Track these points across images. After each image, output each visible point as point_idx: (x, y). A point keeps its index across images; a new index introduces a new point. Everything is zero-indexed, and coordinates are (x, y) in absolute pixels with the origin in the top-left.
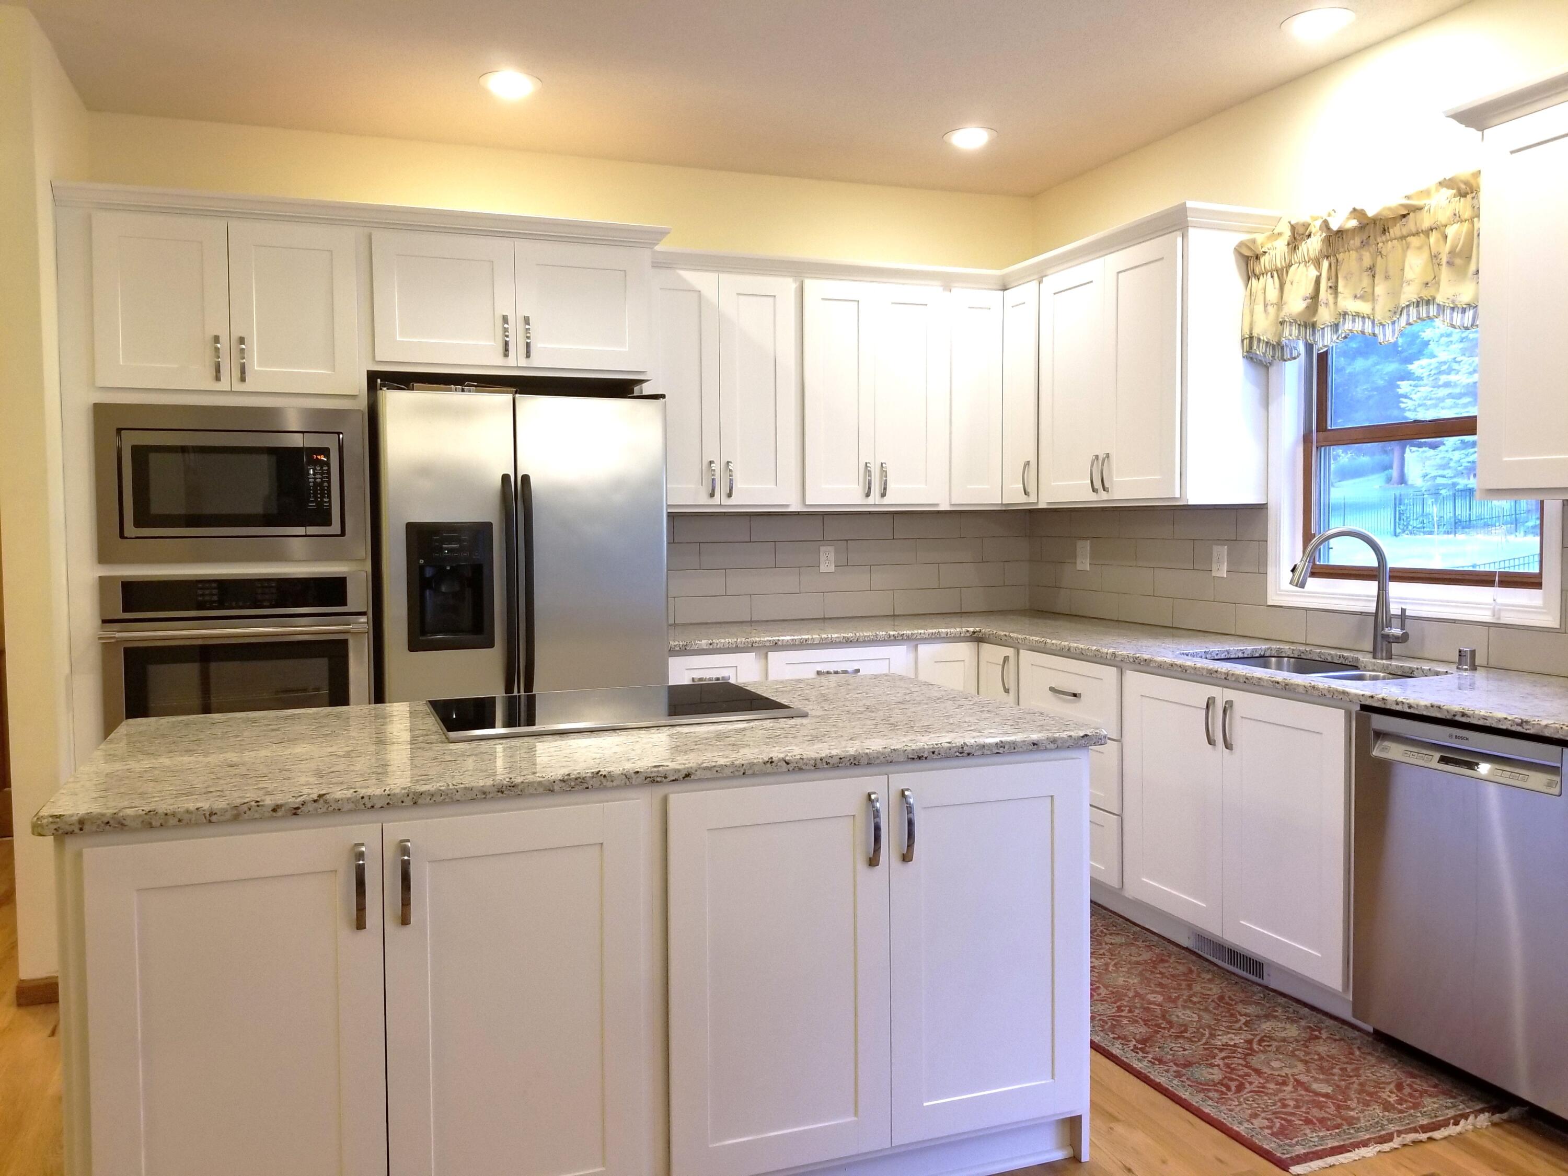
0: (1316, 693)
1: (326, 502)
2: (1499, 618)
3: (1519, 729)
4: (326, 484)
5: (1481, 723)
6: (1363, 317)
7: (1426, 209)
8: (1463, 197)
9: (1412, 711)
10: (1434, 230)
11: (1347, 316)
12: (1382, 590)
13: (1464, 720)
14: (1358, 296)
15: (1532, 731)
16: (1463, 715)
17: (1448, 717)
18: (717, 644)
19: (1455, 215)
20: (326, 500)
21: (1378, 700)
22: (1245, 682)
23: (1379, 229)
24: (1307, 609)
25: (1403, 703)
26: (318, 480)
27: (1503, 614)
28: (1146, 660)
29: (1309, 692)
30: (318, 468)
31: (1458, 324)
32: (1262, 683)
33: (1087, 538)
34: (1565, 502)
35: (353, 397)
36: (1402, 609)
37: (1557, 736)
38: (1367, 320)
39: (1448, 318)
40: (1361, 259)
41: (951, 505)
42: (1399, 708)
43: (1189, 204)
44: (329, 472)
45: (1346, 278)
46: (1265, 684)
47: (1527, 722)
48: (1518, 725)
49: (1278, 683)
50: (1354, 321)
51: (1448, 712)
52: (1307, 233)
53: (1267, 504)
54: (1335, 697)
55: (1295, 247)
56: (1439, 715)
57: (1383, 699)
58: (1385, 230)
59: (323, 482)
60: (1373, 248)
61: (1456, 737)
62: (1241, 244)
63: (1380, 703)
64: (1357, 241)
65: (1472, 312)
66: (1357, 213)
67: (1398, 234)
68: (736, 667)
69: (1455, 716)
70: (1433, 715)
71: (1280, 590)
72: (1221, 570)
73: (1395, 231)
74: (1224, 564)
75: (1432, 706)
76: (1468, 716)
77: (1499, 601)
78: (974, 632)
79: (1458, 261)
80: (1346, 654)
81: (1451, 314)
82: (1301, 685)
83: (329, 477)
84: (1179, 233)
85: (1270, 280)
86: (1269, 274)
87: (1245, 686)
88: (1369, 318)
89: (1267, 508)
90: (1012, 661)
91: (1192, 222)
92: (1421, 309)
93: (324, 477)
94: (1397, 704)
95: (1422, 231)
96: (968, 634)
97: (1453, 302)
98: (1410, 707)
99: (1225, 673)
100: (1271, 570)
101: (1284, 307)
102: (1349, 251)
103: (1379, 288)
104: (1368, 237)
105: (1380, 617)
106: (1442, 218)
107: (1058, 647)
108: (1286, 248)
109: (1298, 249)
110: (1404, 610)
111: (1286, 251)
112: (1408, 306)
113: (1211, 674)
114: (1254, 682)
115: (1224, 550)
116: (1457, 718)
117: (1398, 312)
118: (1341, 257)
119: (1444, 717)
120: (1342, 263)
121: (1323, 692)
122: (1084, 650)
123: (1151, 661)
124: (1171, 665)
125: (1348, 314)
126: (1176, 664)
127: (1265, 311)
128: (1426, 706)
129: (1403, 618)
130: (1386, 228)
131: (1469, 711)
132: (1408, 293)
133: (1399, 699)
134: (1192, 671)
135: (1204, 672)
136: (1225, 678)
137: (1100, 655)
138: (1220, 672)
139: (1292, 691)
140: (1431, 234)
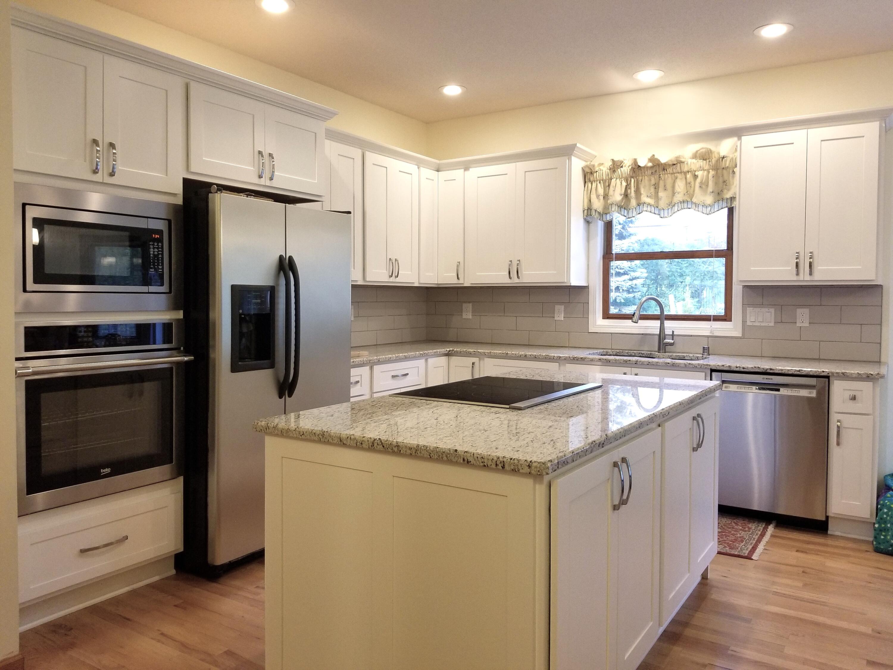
0: (692, 366)
1: (160, 269)
2: (713, 334)
3: (798, 373)
4: (160, 256)
5: (780, 372)
6: (651, 206)
7: (686, 163)
8: (705, 160)
9: (745, 370)
10: (689, 173)
11: (645, 204)
12: (662, 324)
13: (771, 371)
14: (649, 196)
15: (804, 373)
16: (771, 369)
17: (763, 371)
18: (356, 362)
19: (701, 167)
20: (160, 267)
22: (648, 364)
23: (661, 168)
24: (611, 333)
25: (740, 367)
26: (156, 253)
27: (714, 332)
28: (582, 358)
29: (687, 366)
30: (156, 244)
31: (705, 212)
32: (658, 364)
33: (469, 302)
34: (744, 287)
35: (175, 195)
36: (672, 331)
37: (815, 374)
38: (652, 207)
39: (701, 210)
40: (650, 180)
41: (419, 283)
42: (738, 369)
43: (578, 145)
44: (162, 247)
45: (644, 187)
46: (660, 364)
48: (798, 371)
49: (669, 363)
50: (647, 207)
51: (763, 369)
52: (621, 166)
53: (588, 286)
54: (702, 367)
55: (614, 170)
56: (759, 371)
57: (729, 366)
58: (664, 169)
59: (159, 254)
60: (657, 176)
61: (766, 379)
62: (587, 166)
63: (727, 368)
64: (650, 172)
65: (710, 208)
66: (652, 159)
67: (671, 172)
68: (361, 375)
69: (766, 370)
70: (755, 371)
71: (596, 325)
72: (560, 316)
73: (670, 170)
74: (562, 314)
75: (755, 367)
76: (773, 370)
77: (713, 327)
78: (449, 351)
79: (704, 186)
80: (642, 352)
81: (702, 208)
82: (682, 364)
83: (162, 251)
84: (567, 157)
85: (599, 185)
86: (598, 181)
87: (648, 366)
88: (653, 206)
89: (589, 288)
90: (477, 364)
91: (575, 154)
92: (685, 204)
93: (159, 251)
95: (683, 172)
96: (447, 352)
97: (704, 203)
98: (744, 368)
99: (635, 361)
100: (591, 317)
101: (610, 197)
102: (644, 176)
103: (661, 194)
104: (656, 171)
105: (662, 336)
106: (694, 168)
107: (517, 355)
108: (609, 170)
109: (616, 172)
110: (673, 332)
111: (609, 172)
112: (678, 203)
113: (626, 362)
114: (654, 364)
115: (562, 307)
116: (768, 371)
117: (671, 205)
118: (640, 178)
119: (761, 371)
120: (641, 181)
121: (696, 365)
122: (538, 355)
123: (585, 358)
124: (600, 360)
125: (645, 203)
126: (603, 359)
127: (598, 198)
128: (752, 368)
129: (673, 335)
130: (665, 168)
131: (774, 368)
132: (678, 197)
133: (738, 366)
134: (614, 361)
135: (622, 361)
136: (635, 363)
137: (549, 357)
138: (633, 361)
139: (676, 366)
140: (688, 174)
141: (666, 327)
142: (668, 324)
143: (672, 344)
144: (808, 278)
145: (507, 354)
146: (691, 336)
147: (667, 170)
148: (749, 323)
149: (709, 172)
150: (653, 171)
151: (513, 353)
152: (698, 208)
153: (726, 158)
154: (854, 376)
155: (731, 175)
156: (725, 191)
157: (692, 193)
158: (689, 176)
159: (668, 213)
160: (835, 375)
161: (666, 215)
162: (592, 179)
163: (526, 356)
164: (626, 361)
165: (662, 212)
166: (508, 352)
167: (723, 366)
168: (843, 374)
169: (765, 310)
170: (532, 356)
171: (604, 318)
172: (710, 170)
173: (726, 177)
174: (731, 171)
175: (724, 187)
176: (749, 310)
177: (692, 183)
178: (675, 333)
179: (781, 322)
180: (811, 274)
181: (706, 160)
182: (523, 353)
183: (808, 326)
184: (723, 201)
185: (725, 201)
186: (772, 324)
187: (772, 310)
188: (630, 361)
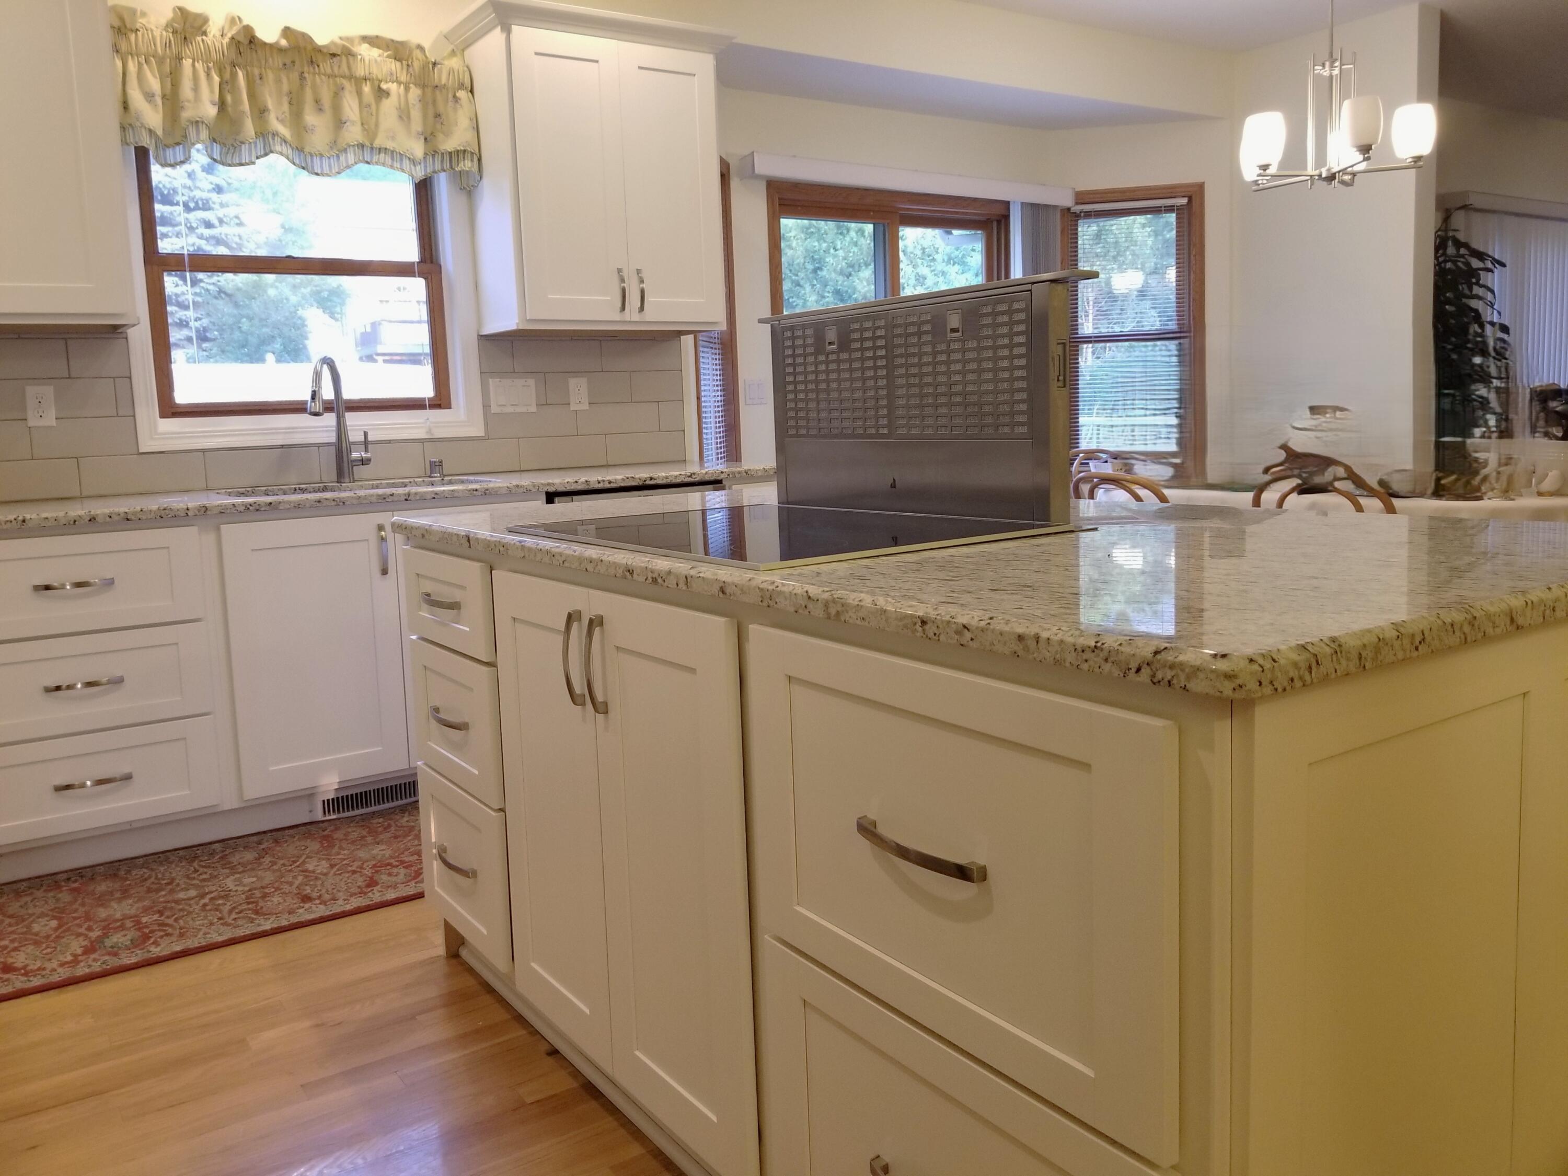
0: (522, 490)
2: (432, 434)
3: (690, 480)
5: (664, 482)
6: (287, 142)
7: (359, 56)
8: (398, 60)
9: (613, 485)
10: (368, 82)
11: (274, 136)
12: (340, 421)
13: (652, 482)
14: (281, 119)
16: (651, 479)
17: (641, 483)
19: (391, 73)
21: (583, 483)
22: (434, 498)
23: (308, 57)
25: (604, 481)
27: (434, 430)
28: (271, 503)
29: (513, 492)
32: (456, 494)
34: (481, 338)
36: (362, 435)
38: (289, 145)
40: (282, 80)
42: (601, 486)
45: (269, 96)
46: (461, 494)
47: (694, 474)
48: (689, 477)
49: (476, 490)
50: (279, 144)
51: (640, 480)
52: (203, 28)
54: (539, 490)
55: (184, 37)
56: (634, 484)
60: (294, 75)
63: (582, 485)
64: (280, 61)
65: (419, 167)
66: (291, 30)
67: (329, 71)
70: (629, 484)
71: (156, 434)
72: (46, 418)
73: (326, 67)
74: (49, 408)
75: (628, 478)
76: (655, 479)
81: (410, 165)
82: (503, 487)
94: (599, 483)
95: (355, 77)
98: (610, 482)
99: (405, 495)
101: (186, 103)
102: (265, 68)
103: (310, 118)
104: (293, 62)
105: (341, 447)
106: (376, 72)
107: (63, 521)
108: (171, 35)
109: (192, 44)
110: (366, 434)
111: (172, 39)
112: (353, 146)
113: (385, 498)
114: (447, 495)
115: (48, 391)
116: (647, 482)
117: (338, 148)
118: (256, 71)
119: (637, 484)
120: (261, 79)
121: (528, 488)
122: (135, 513)
123: (280, 503)
124: (319, 502)
125: (278, 135)
126: (326, 499)
127: (150, 102)
128: (623, 480)
129: (366, 443)
130: (314, 60)
131: (655, 476)
132: (353, 133)
133: (600, 478)
134: (355, 502)
135: (374, 499)
136: (406, 500)
137: (172, 514)
138: (399, 495)
139: (491, 494)
140: (364, 84)
141: (350, 426)
142: (352, 419)
143: (364, 462)
144: (636, 317)
145: (24, 521)
146: (389, 442)
147: (318, 66)
148: (494, 409)
149: (407, 89)
150: (288, 62)
151: (44, 515)
152: (401, 164)
153: (439, 66)
154: (760, 474)
155: (450, 104)
156: (440, 137)
157: (373, 127)
158: (367, 89)
159: (330, 166)
160: (737, 475)
161: (326, 170)
162: (124, 47)
163: (92, 519)
164: (383, 498)
165: (317, 161)
166: (28, 516)
167: (576, 482)
168: (747, 473)
169: (520, 382)
170: (115, 518)
171: (163, 416)
172: (411, 85)
173: (441, 108)
174: (450, 96)
175: (438, 126)
176: (492, 383)
177: (374, 107)
178: (370, 438)
179: (547, 404)
180: (642, 308)
181: (400, 60)
182: (81, 512)
183: (588, 408)
184: (433, 156)
185: (438, 158)
186: (533, 409)
187: (531, 382)
188: (392, 495)
